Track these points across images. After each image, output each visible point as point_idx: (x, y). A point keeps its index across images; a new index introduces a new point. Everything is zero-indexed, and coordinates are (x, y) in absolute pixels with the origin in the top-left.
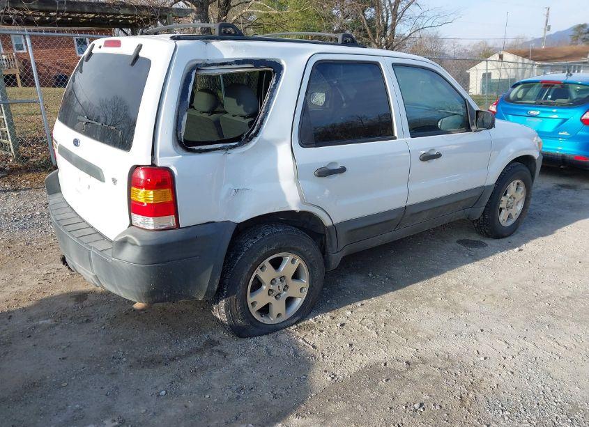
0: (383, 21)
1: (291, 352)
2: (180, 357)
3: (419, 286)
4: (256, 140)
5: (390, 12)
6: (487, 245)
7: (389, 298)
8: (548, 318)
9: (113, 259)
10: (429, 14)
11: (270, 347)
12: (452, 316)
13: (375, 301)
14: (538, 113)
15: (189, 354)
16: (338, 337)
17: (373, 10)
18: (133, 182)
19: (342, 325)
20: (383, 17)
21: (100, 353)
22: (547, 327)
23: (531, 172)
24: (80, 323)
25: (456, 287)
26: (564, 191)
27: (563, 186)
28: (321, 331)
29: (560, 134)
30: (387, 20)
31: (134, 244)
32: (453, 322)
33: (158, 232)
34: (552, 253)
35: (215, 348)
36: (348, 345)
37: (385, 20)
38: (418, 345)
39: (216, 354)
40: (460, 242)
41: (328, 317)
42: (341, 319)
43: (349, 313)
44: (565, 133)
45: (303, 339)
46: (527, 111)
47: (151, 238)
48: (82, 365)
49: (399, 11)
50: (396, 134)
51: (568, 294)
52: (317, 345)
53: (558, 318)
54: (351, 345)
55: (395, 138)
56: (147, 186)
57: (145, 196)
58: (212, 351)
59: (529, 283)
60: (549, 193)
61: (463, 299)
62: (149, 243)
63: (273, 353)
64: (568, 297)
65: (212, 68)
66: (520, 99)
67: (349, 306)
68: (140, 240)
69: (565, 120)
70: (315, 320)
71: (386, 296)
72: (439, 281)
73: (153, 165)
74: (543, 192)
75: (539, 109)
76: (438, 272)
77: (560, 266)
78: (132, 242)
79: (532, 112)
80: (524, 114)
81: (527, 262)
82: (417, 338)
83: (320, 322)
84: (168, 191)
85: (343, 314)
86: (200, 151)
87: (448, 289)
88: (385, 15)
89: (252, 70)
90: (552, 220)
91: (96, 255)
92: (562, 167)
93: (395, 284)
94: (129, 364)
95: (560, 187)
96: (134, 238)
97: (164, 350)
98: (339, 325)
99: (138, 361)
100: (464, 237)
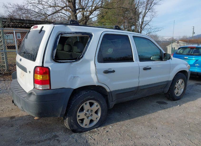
0: (137, 30)
1: (85, 141)
2: (42, 141)
3: (140, 118)
4: (82, 59)
5: (139, 27)
6: (167, 103)
7: (127, 122)
8: (188, 132)
9: (27, 100)
10: (153, 28)
11: (77, 139)
12: (150, 129)
13: (122, 123)
14: (187, 58)
15: (46, 140)
16: (105, 136)
17: (134, 27)
18: (35, 72)
19: (107, 132)
20: (137, 29)
21: (13, 138)
22: (188, 135)
23: (186, 77)
24: (9, 127)
25: (153, 118)
26: (198, 86)
27: (198, 84)
28: (98, 134)
29: (196, 65)
30: (139, 30)
31: (34, 95)
32: (151, 132)
33: (43, 90)
34: (192, 107)
35: (56, 138)
36: (108, 139)
37: (138, 30)
38: (136, 141)
39: (56, 141)
40: (157, 102)
41: (103, 128)
42: (107, 129)
43: (111, 127)
44: (197, 65)
45: (91, 136)
46: (183, 57)
47: (40, 93)
48: (4, 143)
49: (142, 27)
50: (134, 60)
51: (197, 123)
52: (96, 139)
53: (193, 132)
54: (109, 139)
55: (134, 62)
56: (40, 74)
57: (39, 77)
58: (55, 139)
59: (183, 118)
60: (193, 86)
61: (156, 123)
62: (39, 94)
63: (78, 141)
64: (197, 124)
65: (67, 34)
66: (182, 53)
67: (111, 125)
68: (36, 93)
69: (197, 60)
70: (97, 129)
71: (126, 121)
72: (147, 116)
73: (43, 66)
74: (190, 86)
75: (188, 56)
76: (148, 113)
77: (195, 112)
78: (33, 94)
79: (185, 57)
80: (183, 58)
81: (182, 110)
82: (136, 137)
83: (99, 130)
84: (47, 75)
85: (109, 127)
86: (61, 62)
87: (151, 119)
88: (138, 28)
89: (81, 36)
90: (193, 95)
91: (22, 99)
92: (197, 77)
93: (130, 117)
94: (22, 143)
95: (197, 84)
96: (34, 93)
97: (37, 138)
98: (106, 131)
99: (25, 142)
100: (159, 100)
